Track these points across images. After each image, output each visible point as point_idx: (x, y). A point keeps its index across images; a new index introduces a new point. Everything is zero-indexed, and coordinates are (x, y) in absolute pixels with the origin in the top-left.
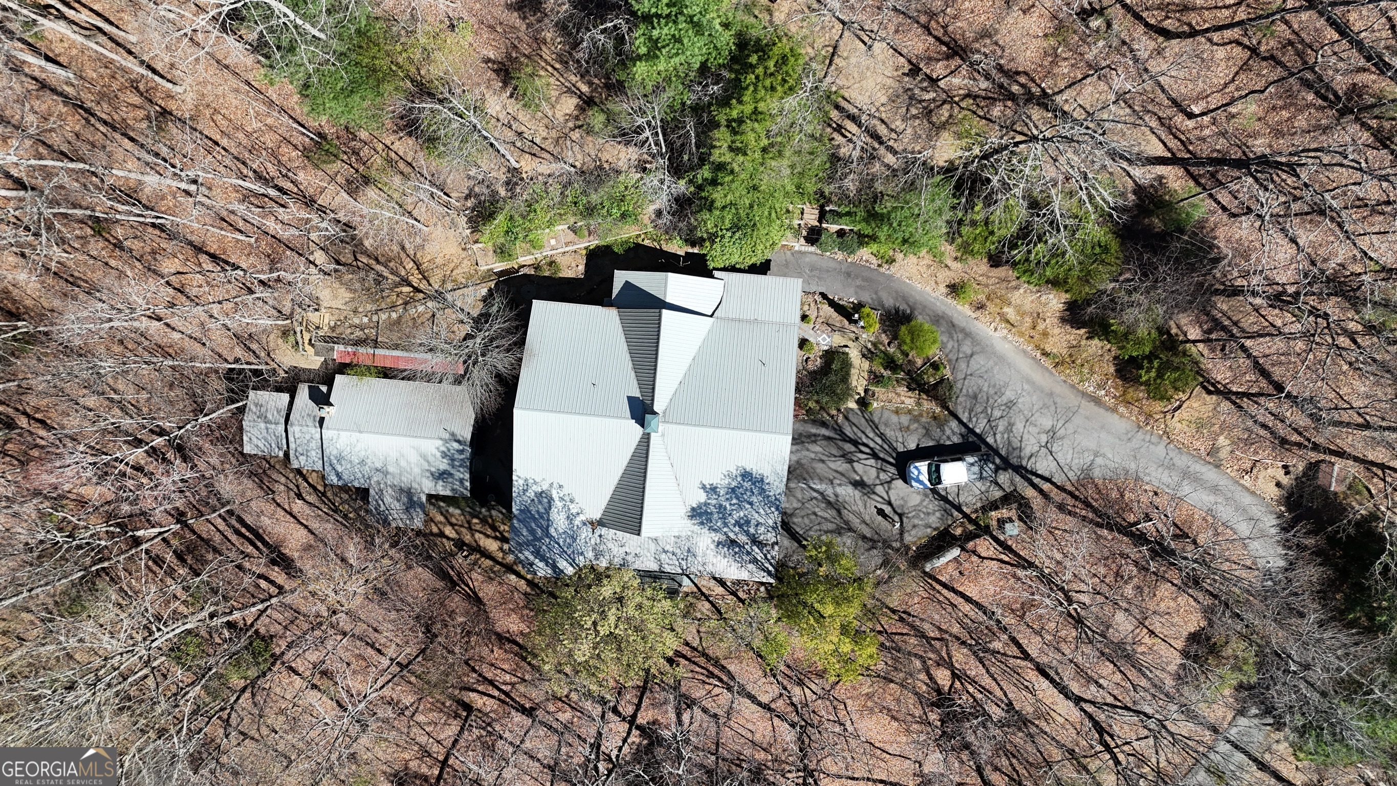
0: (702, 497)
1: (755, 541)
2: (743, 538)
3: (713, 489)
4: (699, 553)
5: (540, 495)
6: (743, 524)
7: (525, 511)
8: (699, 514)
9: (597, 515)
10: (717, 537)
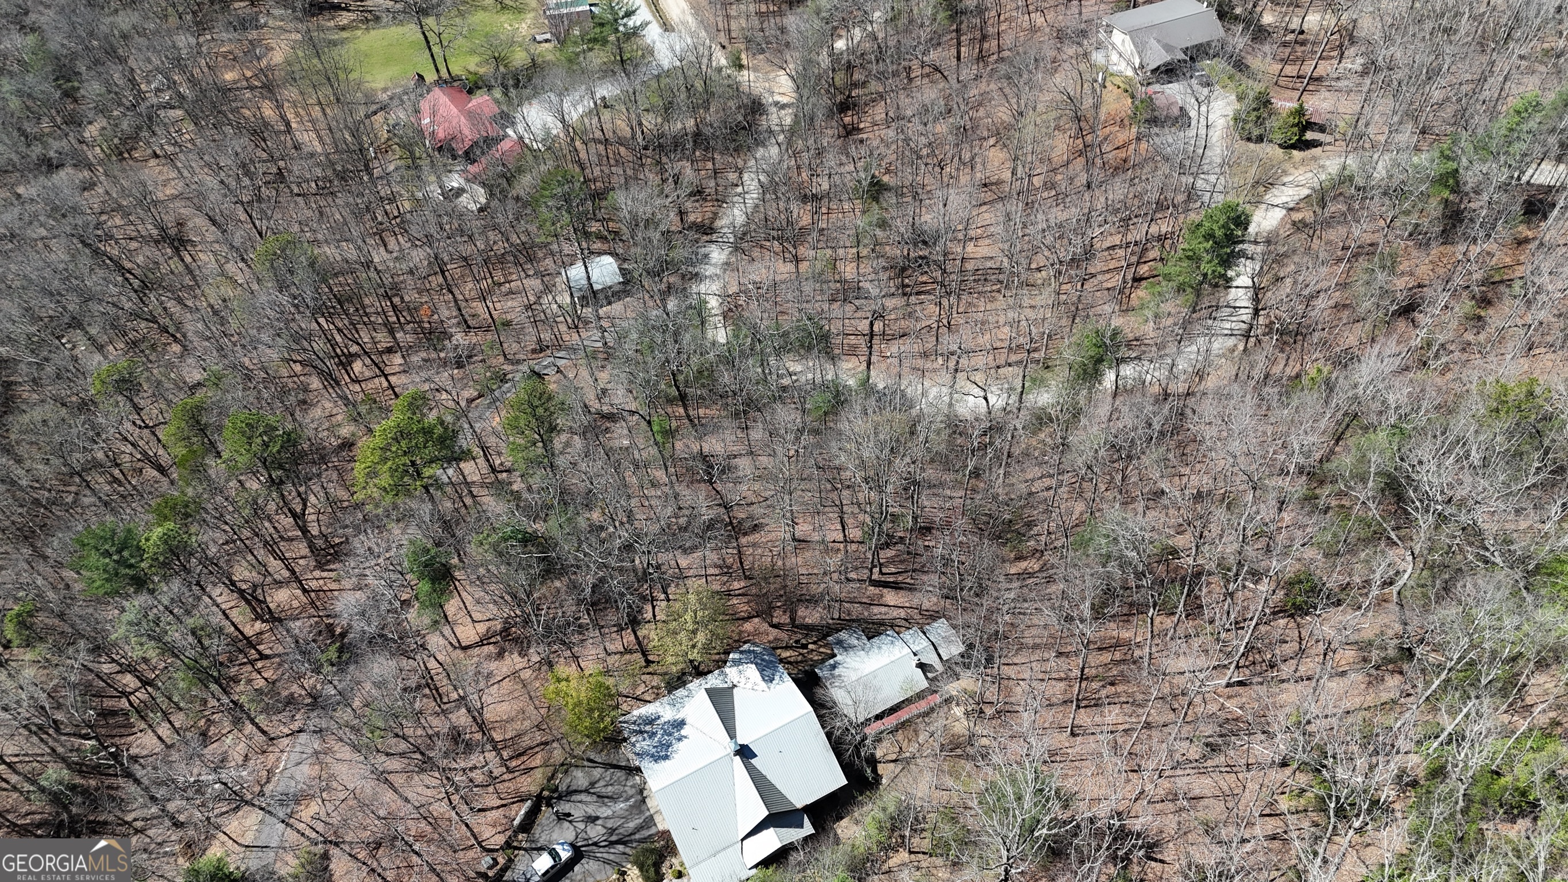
0: (683, 732)
1: (641, 732)
2: (648, 728)
3: (679, 740)
4: (668, 707)
5: (771, 680)
6: (653, 735)
7: (775, 669)
8: (681, 724)
9: (735, 690)
10: (662, 720)
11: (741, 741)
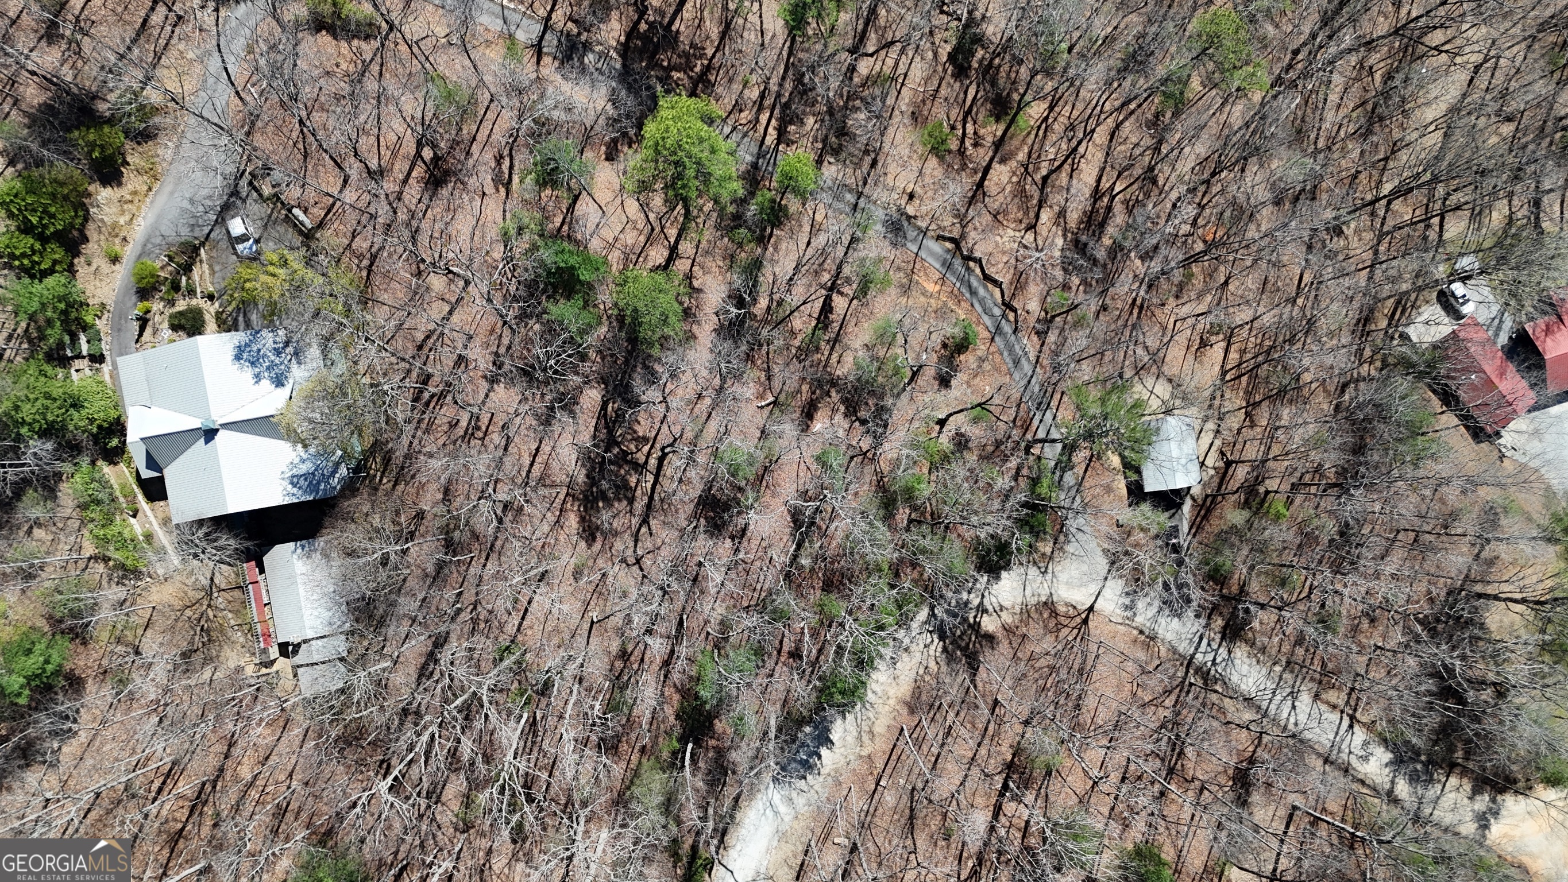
0: (266, 382)
1: (288, 341)
2: (289, 349)
4: (308, 374)
8: (279, 381)
9: (299, 446)
10: (293, 365)
11: (222, 435)
